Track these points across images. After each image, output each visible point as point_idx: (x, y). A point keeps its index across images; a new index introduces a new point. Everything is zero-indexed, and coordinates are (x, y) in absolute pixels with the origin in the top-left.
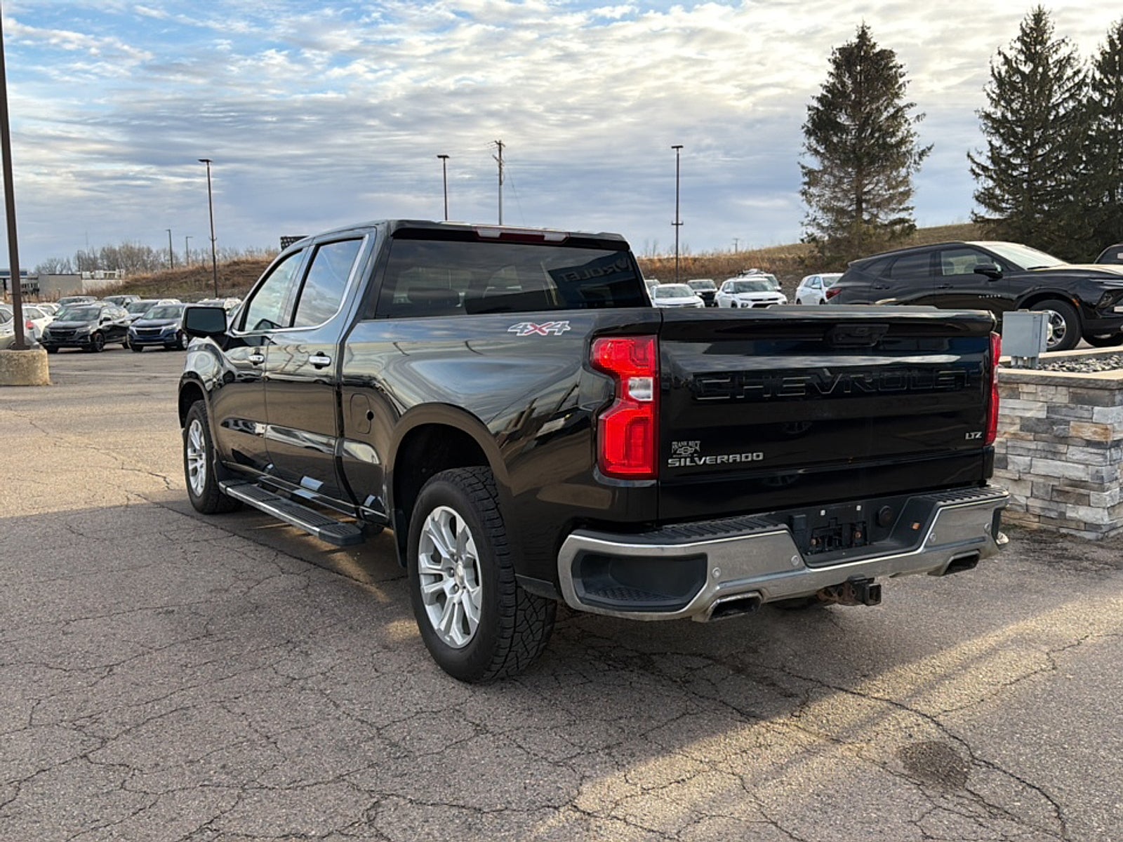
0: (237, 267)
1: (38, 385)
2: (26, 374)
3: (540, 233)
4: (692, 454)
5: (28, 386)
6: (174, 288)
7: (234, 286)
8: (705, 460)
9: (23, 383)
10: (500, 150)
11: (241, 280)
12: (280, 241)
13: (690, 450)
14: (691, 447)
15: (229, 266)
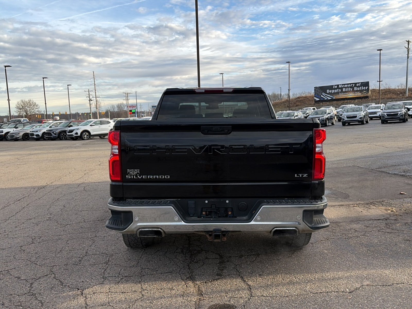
0: (299, 99)
3: (222, 89)
4: (136, 174)
6: (277, 108)
7: (297, 106)
8: (142, 177)
10: (408, 44)
11: (299, 104)
12: (314, 89)
13: (135, 173)
14: (135, 171)
15: (296, 99)
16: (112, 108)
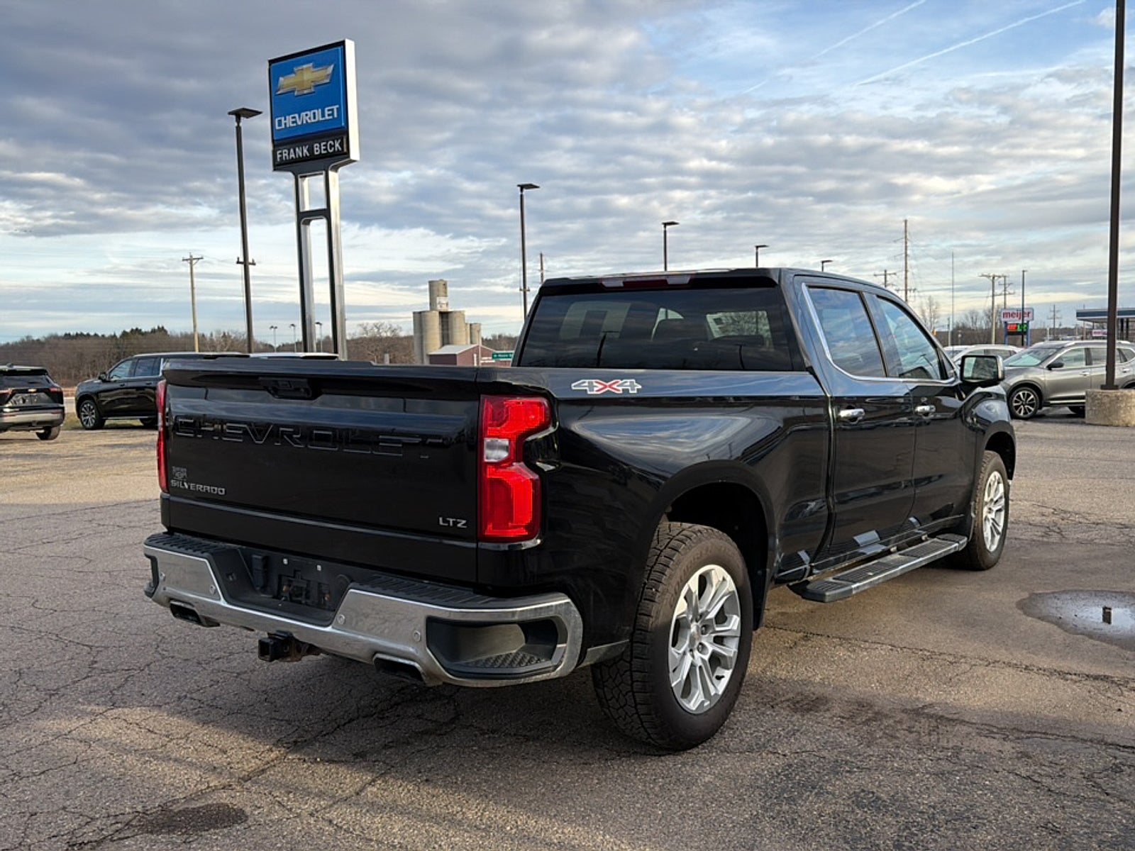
1: (1118, 426)
2: (1107, 414)
3: (663, 278)
5: (1107, 426)
8: (190, 486)
9: (1103, 423)
13: (182, 476)
14: (182, 473)
16: (970, 320)
